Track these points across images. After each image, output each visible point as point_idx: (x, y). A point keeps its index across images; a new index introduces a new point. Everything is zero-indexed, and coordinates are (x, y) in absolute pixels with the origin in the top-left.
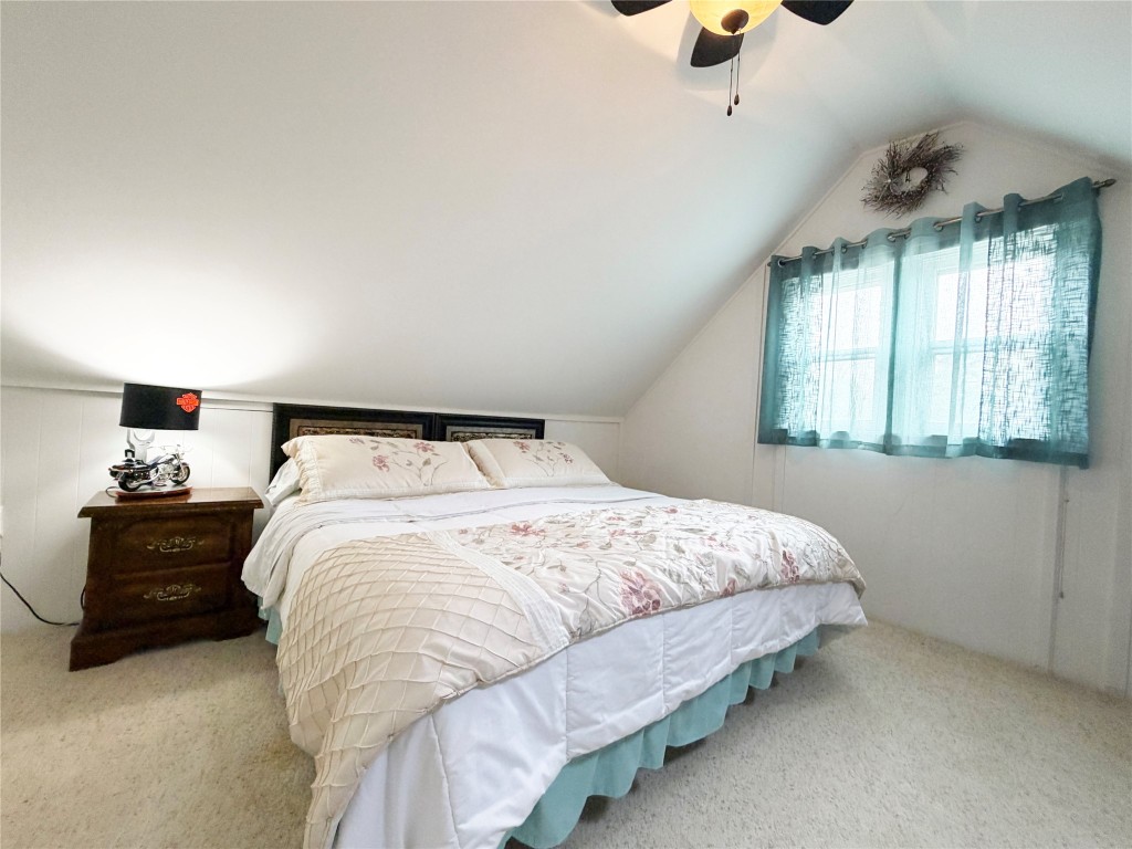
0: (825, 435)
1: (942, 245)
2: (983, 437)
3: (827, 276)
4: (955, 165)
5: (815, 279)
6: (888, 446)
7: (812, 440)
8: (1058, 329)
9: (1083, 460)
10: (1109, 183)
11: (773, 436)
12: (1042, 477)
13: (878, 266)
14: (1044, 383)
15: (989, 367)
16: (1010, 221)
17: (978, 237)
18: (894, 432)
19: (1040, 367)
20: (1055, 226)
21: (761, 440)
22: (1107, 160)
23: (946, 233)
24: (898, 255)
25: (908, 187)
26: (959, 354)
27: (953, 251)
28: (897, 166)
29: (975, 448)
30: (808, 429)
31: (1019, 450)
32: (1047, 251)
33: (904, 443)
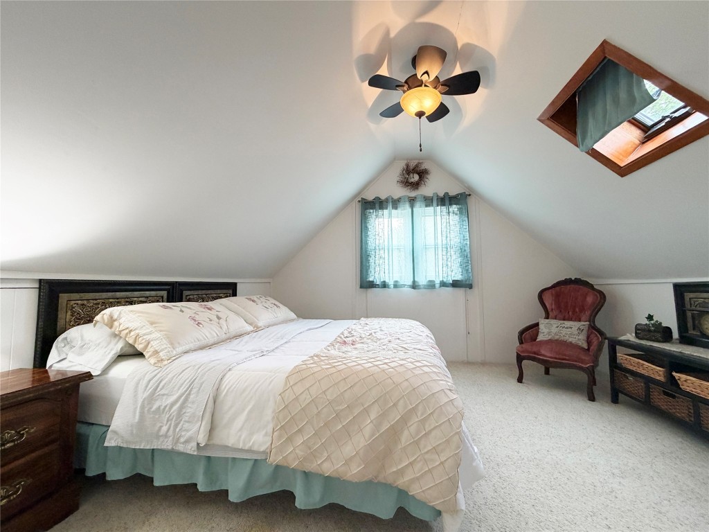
0: (391, 283)
1: (426, 206)
2: (445, 280)
3: (386, 212)
4: (428, 176)
5: (380, 212)
6: (414, 286)
7: (385, 285)
8: (462, 242)
9: (470, 286)
10: (470, 195)
11: (367, 285)
12: (460, 292)
13: (405, 210)
14: (459, 260)
15: (444, 254)
16: (447, 202)
17: (438, 206)
18: (416, 279)
19: (458, 255)
20: (458, 206)
21: (361, 287)
22: (469, 188)
23: (428, 201)
24: (412, 207)
25: (412, 180)
26: (436, 248)
27: (431, 209)
28: (408, 171)
29: (443, 284)
30: (382, 280)
31: (455, 284)
32: (457, 214)
33: (421, 284)
